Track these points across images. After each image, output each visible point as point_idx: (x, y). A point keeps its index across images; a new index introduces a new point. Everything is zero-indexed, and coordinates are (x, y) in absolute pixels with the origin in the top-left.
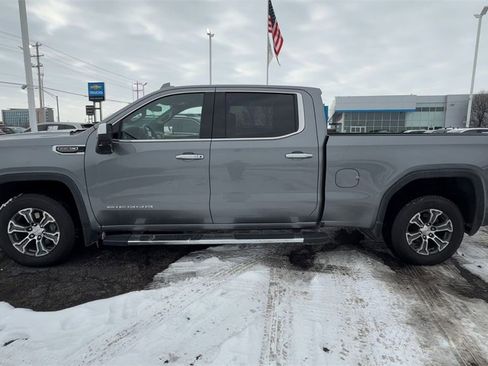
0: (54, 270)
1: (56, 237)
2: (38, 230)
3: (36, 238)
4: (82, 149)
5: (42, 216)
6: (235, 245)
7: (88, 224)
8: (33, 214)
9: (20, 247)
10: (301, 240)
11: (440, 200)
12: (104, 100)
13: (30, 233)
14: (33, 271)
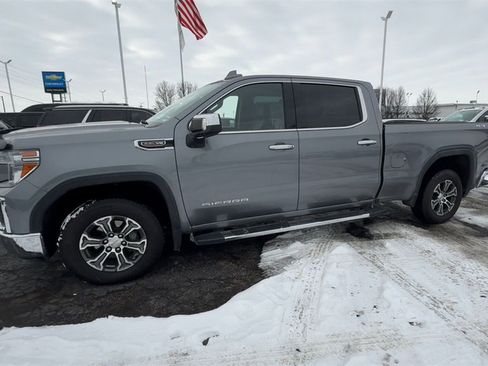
0: (143, 282)
1: (142, 246)
2: (115, 241)
3: (113, 250)
4: (171, 143)
5: (124, 224)
6: (298, 230)
7: (179, 226)
8: (112, 223)
9: (96, 264)
10: (367, 215)
11: (451, 173)
12: (66, 92)
13: (106, 246)
14: (120, 287)
